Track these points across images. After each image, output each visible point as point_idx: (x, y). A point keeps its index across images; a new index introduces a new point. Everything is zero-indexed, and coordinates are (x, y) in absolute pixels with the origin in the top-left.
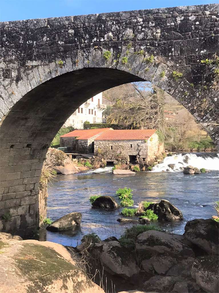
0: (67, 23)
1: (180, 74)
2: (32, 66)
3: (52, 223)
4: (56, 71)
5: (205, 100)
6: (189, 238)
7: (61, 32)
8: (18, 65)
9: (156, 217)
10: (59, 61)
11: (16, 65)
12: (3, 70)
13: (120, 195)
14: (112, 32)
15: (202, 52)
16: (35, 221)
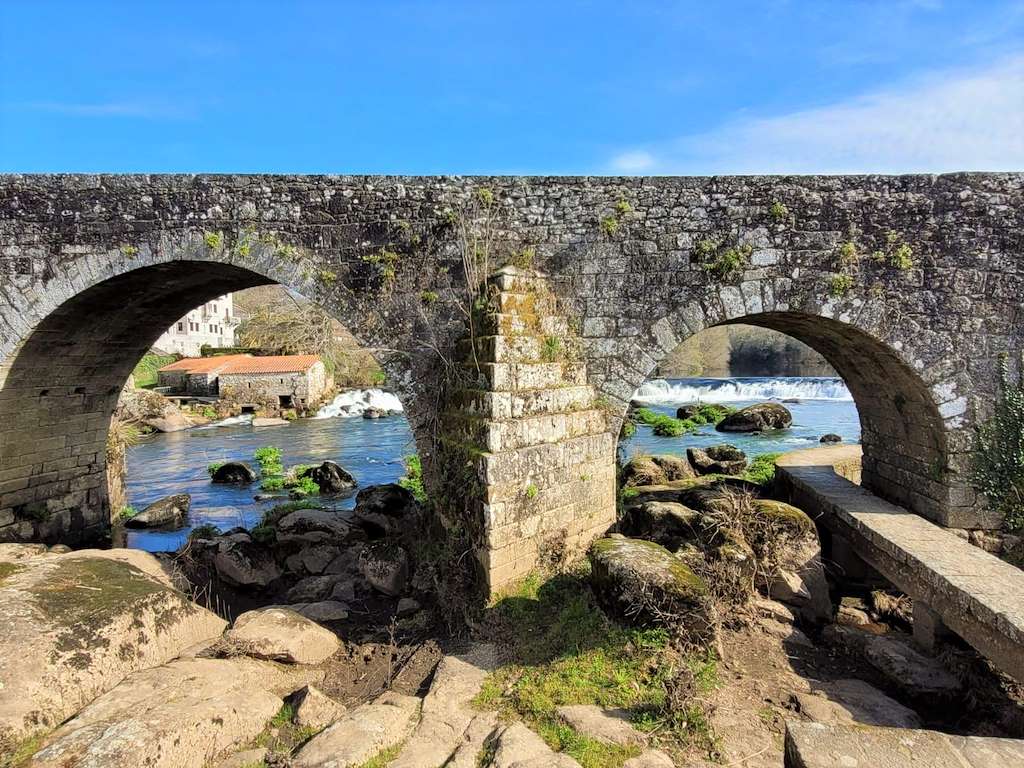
0: (138, 184)
1: (333, 276)
2: (75, 255)
3: (136, 515)
4: (122, 264)
5: (371, 314)
6: (360, 515)
7: (127, 200)
8: (46, 251)
9: (317, 488)
10: (126, 248)
11: (41, 251)
12: (15, 260)
13: (261, 458)
14: (220, 205)
15: (364, 244)
16: (101, 514)
